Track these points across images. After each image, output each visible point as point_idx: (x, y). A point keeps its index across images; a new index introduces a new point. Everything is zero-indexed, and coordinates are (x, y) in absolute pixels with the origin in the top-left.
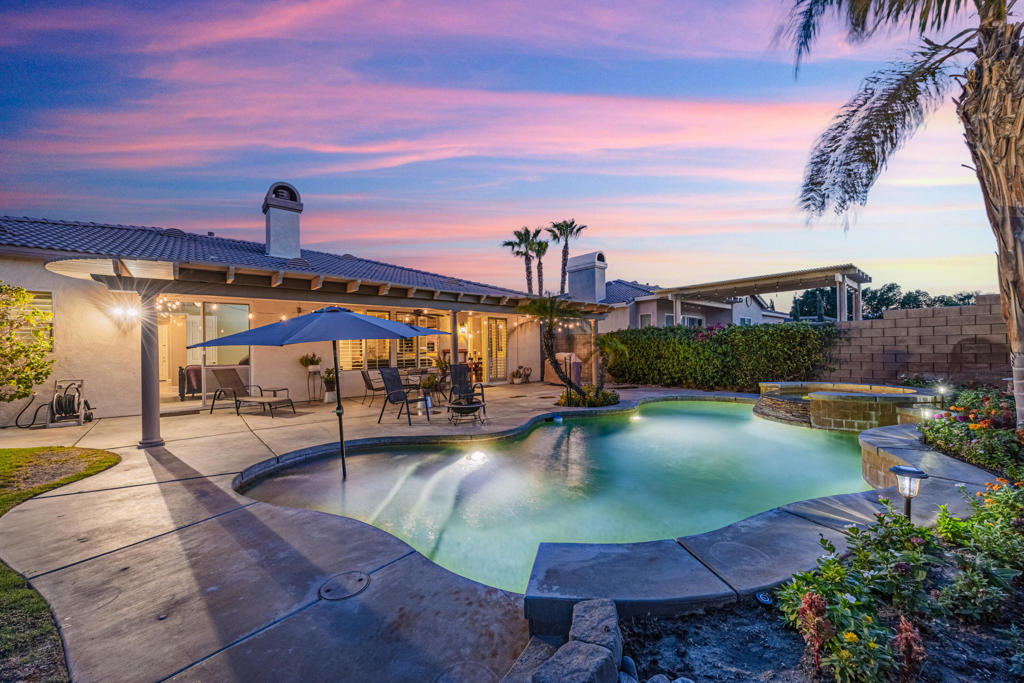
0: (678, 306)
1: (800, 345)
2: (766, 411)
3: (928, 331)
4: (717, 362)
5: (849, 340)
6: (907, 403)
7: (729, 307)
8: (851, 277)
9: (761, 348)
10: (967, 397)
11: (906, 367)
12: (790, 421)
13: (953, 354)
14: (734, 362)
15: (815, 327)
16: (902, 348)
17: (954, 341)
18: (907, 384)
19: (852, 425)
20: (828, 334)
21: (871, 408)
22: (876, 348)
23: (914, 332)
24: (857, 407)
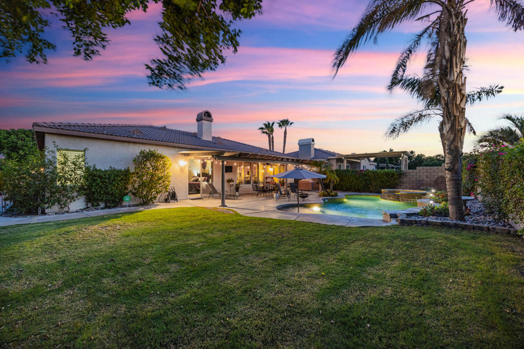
0: (345, 161)
1: (391, 177)
2: (386, 197)
3: (429, 174)
4: (364, 183)
5: (406, 176)
6: (425, 194)
7: (359, 161)
8: (406, 155)
9: (379, 178)
10: (439, 192)
11: (422, 185)
12: (394, 200)
13: (435, 181)
14: (369, 183)
15: (396, 171)
16: (421, 179)
17: (436, 177)
18: (423, 190)
19: (411, 201)
20: (400, 174)
21: (416, 196)
22: (414, 179)
23: (425, 174)
24: (412, 196)
